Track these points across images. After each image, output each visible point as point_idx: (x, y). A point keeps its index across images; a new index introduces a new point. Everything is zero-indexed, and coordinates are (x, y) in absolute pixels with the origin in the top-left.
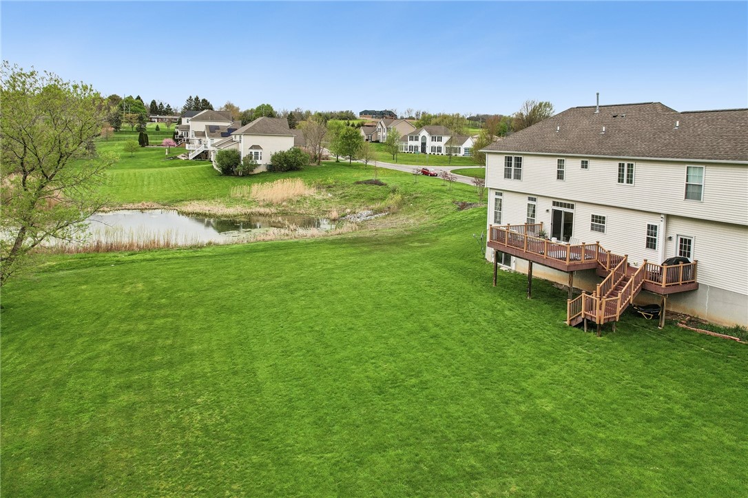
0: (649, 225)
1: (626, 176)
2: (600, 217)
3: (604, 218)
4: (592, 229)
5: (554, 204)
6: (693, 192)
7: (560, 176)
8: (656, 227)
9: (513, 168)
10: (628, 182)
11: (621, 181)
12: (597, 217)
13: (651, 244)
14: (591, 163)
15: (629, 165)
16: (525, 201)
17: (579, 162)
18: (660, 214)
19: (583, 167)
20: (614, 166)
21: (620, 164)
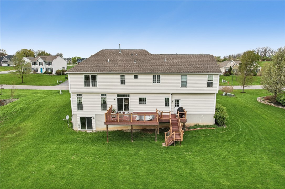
0: (166, 98)
1: (157, 80)
2: (144, 98)
3: (146, 98)
4: (140, 103)
5: (118, 96)
6: (184, 84)
7: (123, 82)
8: (169, 98)
9: (91, 81)
10: (158, 83)
11: (154, 82)
12: (142, 98)
13: (167, 105)
14: (139, 76)
15: (158, 76)
16: (100, 97)
17: (133, 76)
18: (170, 93)
19: (135, 78)
20: (152, 77)
21: (154, 76)
